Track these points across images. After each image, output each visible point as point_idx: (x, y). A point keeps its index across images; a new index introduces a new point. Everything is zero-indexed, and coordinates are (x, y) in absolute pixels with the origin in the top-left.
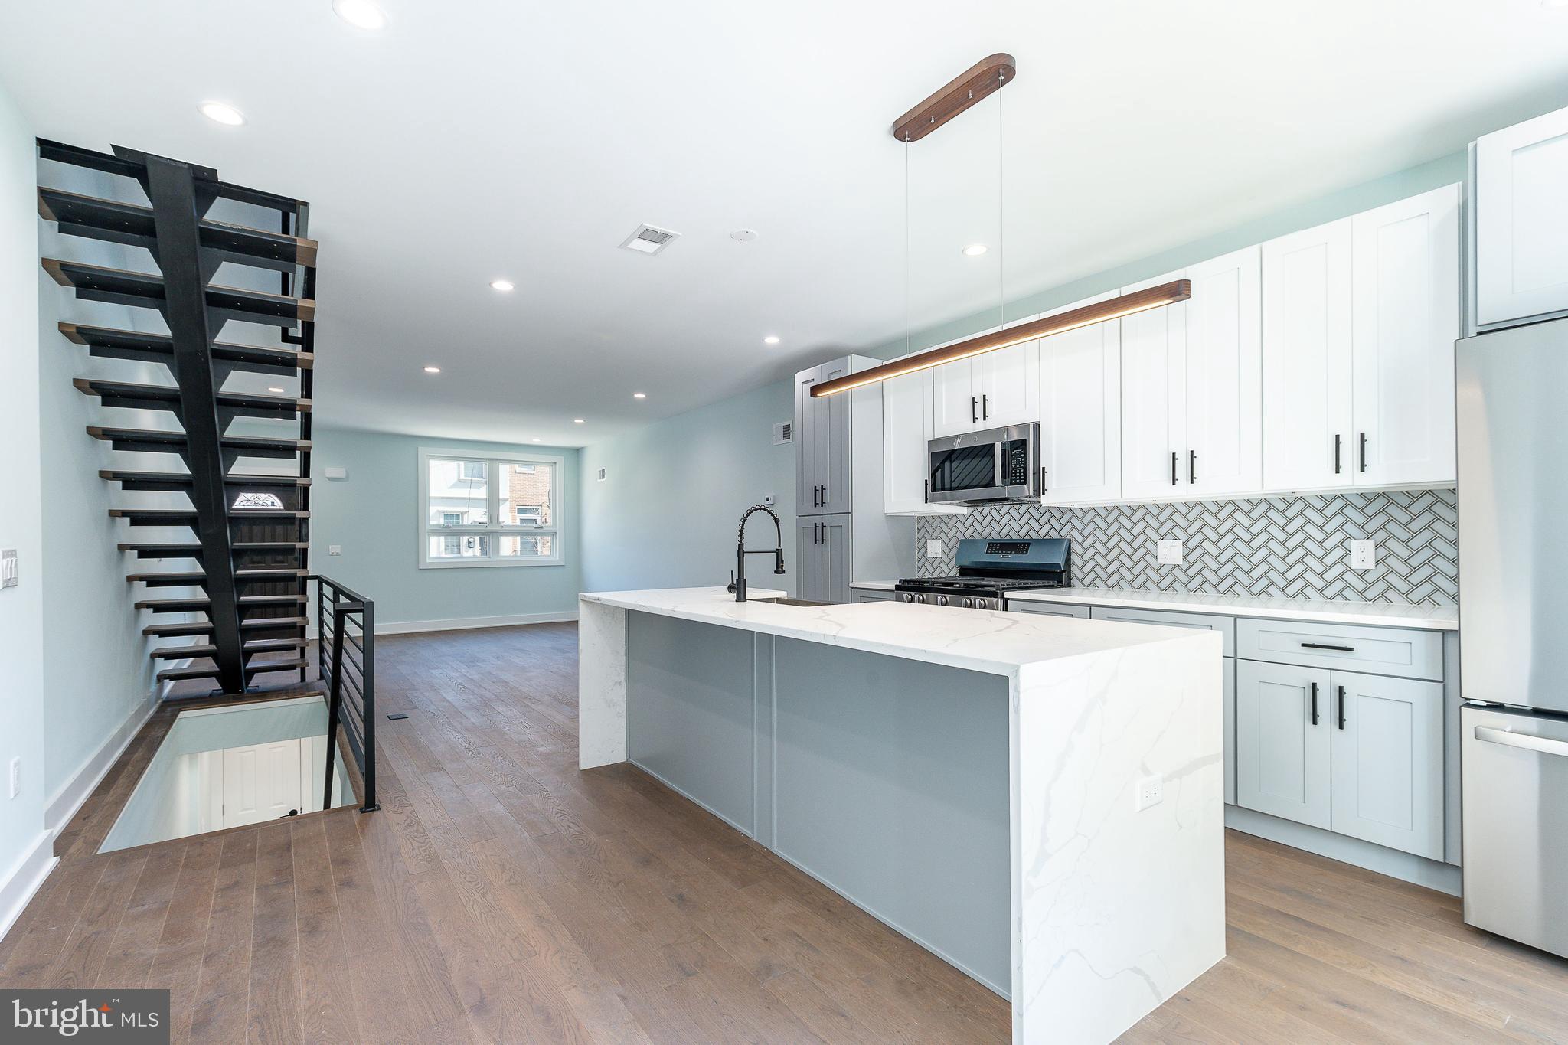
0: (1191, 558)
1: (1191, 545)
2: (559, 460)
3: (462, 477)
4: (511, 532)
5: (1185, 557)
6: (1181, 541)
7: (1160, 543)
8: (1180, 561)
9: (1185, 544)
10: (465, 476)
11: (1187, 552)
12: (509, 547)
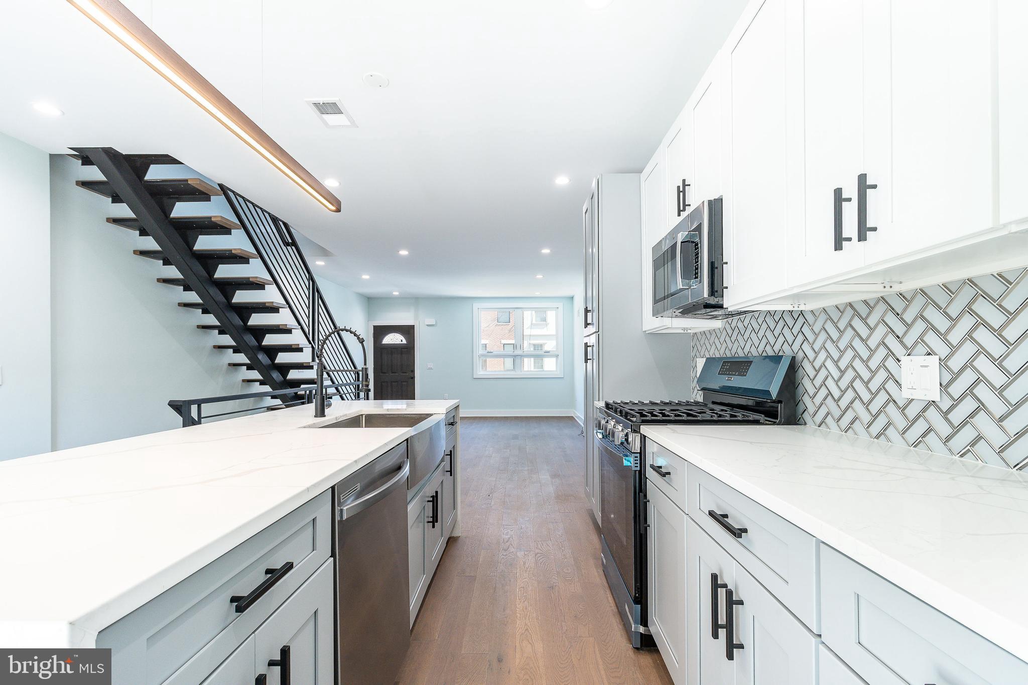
0: (957, 389)
1: (956, 363)
2: (560, 305)
3: (534, 322)
4: (529, 356)
5: (944, 387)
6: (937, 357)
7: (905, 360)
8: (935, 395)
9: (943, 363)
10: (536, 321)
11: (947, 377)
12: (529, 365)
